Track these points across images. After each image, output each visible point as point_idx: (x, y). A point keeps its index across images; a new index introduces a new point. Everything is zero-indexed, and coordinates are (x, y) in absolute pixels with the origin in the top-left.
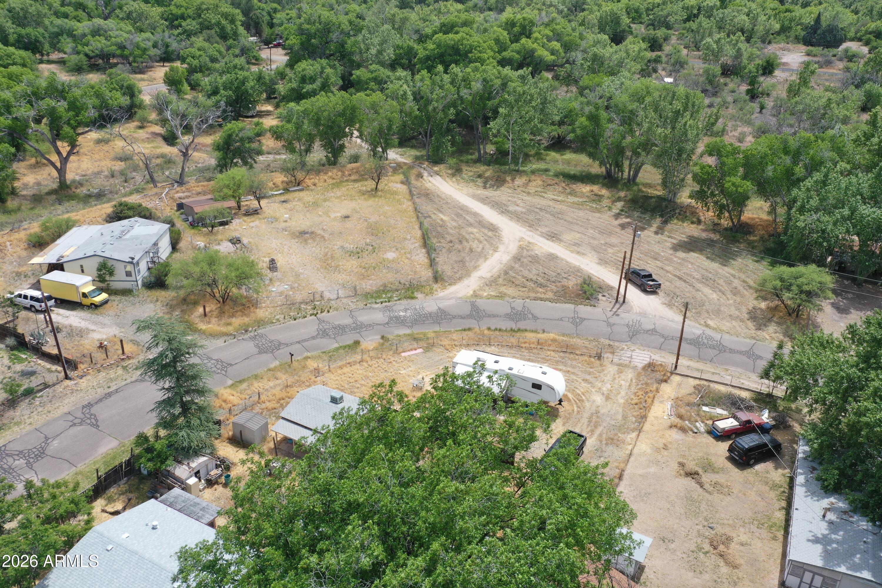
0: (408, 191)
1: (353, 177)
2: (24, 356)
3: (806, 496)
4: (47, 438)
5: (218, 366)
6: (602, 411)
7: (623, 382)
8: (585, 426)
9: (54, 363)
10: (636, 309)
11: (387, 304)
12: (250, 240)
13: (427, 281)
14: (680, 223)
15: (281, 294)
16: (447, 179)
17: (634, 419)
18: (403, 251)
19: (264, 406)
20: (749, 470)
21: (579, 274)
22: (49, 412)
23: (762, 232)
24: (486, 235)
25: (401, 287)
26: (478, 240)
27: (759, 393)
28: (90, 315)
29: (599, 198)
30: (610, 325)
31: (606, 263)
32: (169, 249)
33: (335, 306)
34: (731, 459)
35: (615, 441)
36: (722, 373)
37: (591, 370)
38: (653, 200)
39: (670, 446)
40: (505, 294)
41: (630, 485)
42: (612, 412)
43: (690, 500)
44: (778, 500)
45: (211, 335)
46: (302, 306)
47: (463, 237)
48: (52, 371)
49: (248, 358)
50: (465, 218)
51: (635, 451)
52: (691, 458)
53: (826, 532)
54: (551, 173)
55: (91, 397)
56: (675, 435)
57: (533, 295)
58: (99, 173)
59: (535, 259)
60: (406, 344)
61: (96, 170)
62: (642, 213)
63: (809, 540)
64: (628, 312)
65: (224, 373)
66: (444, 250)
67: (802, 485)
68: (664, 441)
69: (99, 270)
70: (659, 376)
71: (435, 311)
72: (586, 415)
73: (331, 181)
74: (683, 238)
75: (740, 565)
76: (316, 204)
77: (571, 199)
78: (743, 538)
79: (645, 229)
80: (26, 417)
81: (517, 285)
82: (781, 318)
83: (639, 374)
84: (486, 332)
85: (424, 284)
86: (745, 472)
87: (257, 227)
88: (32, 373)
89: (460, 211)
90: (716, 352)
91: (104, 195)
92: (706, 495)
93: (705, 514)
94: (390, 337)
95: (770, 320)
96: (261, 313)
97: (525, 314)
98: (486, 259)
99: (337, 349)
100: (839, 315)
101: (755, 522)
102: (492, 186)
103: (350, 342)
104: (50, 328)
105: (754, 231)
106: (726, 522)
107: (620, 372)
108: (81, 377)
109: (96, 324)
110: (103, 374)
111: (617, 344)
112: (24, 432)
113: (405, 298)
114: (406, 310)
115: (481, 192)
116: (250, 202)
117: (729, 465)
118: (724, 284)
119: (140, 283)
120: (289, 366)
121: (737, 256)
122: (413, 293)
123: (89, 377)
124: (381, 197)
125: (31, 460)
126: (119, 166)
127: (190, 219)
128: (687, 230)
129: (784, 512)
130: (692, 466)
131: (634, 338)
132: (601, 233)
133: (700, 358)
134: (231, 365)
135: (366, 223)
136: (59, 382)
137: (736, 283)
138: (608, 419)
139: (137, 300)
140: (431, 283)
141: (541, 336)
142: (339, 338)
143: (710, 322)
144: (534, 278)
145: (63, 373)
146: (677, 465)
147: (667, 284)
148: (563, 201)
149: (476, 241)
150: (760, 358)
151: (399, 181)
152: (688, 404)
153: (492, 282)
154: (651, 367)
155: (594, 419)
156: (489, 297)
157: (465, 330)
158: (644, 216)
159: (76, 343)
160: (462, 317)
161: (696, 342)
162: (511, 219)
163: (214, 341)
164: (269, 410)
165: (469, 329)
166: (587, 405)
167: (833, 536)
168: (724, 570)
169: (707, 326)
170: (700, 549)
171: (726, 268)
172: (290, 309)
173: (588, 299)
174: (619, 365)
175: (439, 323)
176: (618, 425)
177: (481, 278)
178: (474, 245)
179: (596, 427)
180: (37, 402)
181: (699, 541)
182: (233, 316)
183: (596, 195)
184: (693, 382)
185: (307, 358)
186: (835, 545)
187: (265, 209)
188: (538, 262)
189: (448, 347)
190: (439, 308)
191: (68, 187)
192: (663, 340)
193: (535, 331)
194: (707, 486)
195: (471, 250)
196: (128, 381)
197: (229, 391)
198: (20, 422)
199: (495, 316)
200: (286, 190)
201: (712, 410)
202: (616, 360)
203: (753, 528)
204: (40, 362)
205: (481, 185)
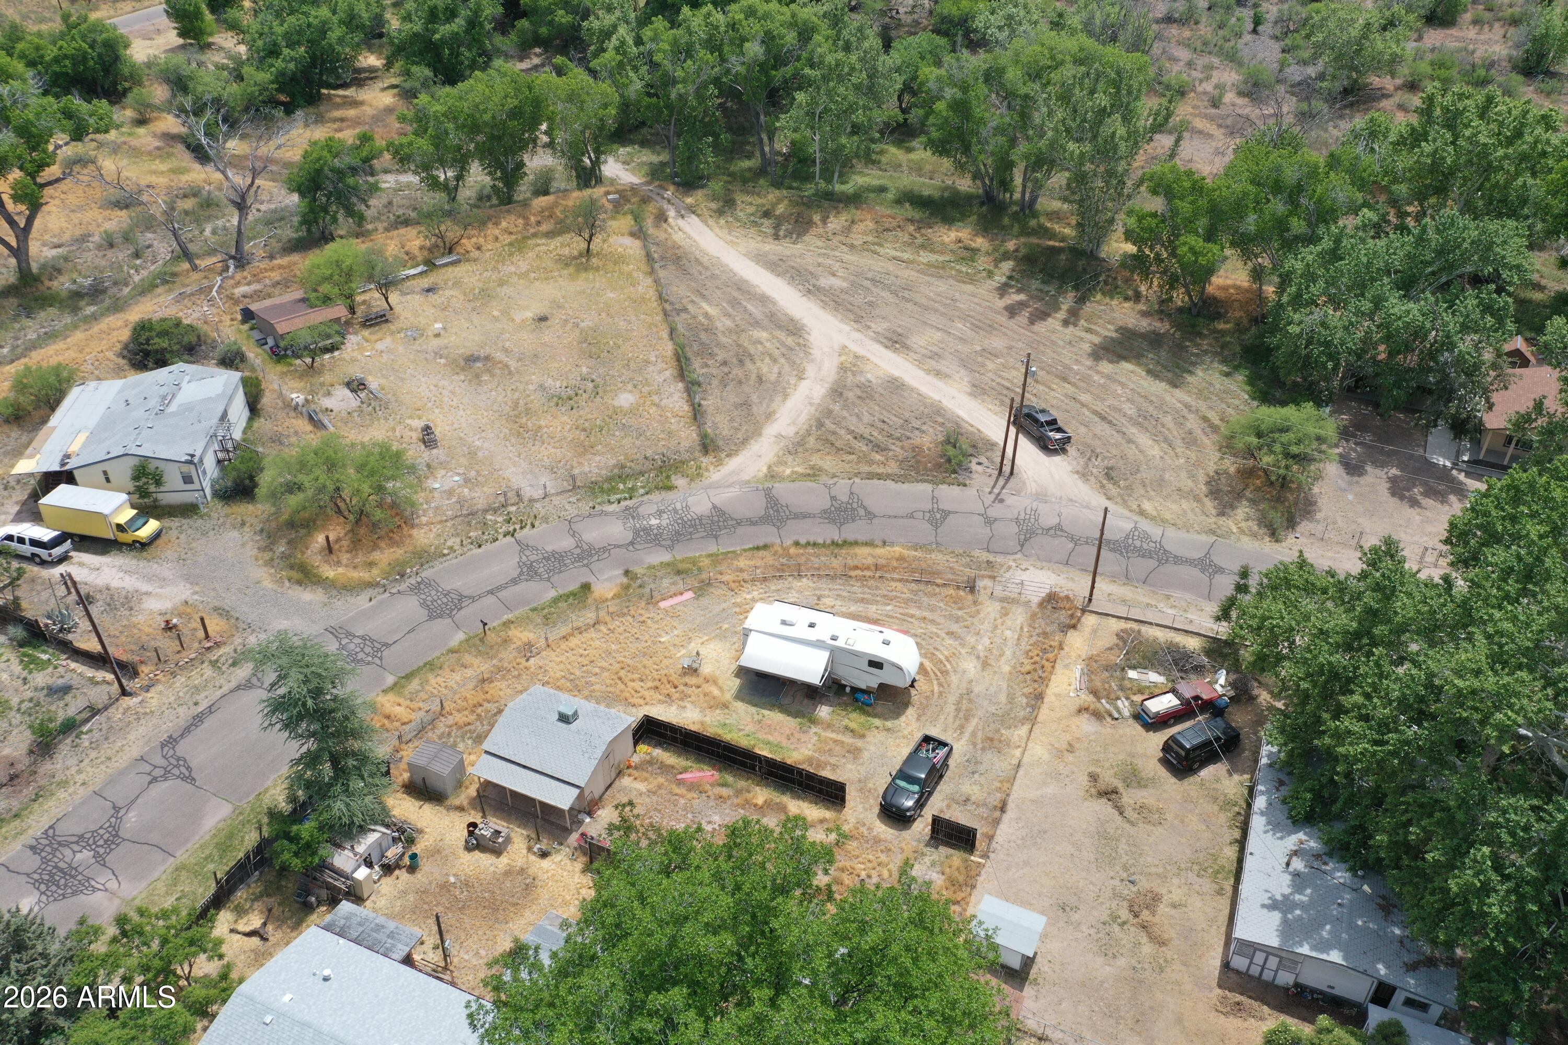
0: (643, 253)
1: (544, 228)
2: (45, 657)
3: (1266, 832)
4: (116, 809)
5: (367, 650)
6: (977, 689)
7: (1008, 633)
8: (951, 719)
9: (97, 668)
10: (1032, 487)
11: (628, 503)
12: (383, 381)
13: (690, 450)
14: (1107, 300)
15: (450, 493)
16: (711, 222)
17: (1025, 700)
18: (646, 389)
19: (450, 720)
20: (1191, 779)
21: (940, 420)
22: (109, 759)
23: (1238, 314)
24: (783, 344)
25: (648, 465)
26: (770, 356)
27: (1215, 640)
28: (134, 562)
29: (972, 253)
30: (990, 522)
31: (984, 392)
32: (246, 413)
33: (543, 512)
34: (1165, 762)
35: (996, 743)
36: (1161, 605)
37: (960, 613)
38: (1063, 257)
39: (1077, 745)
40: (820, 470)
41: (1018, 819)
42: (992, 690)
43: (1104, 837)
44: (1230, 827)
45: (345, 588)
46: (489, 517)
47: (745, 350)
48: (97, 683)
49: (412, 630)
50: (745, 309)
51: (1026, 760)
52: (1107, 765)
53: (1288, 891)
54: (890, 196)
55: (169, 725)
56: (1086, 725)
57: (865, 469)
58: (83, 239)
59: (866, 392)
60: (666, 582)
61: (78, 232)
62: (1044, 282)
63: (1263, 906)
64: (1017, 493)
65: (377, 661)
66: (715, 382)
67: (1262, 813)
68: (1068, 737)
69: (136, 478)
70: (1063, 617)
71: (707, 513)
72: (952, 699)
73: (507, 239)
74: (1110, 332)
75: (1170, 940)
76: (485, 296)
77: (925, 257)
78: (1177, 895)
79: (1049, 315)
80: (73, 770)
81: (839, 450)
82: (1258, 489)
83: (1033, 616)
84: (793, 551)
85: (686, 456)
86: (1186, 782)
87: (389, 351)
88: (66, 689)
89: (736, 294)
90: (1152, 563)
91: (104, 291)
92: (1127, 826)
93: (1125, 858)
94: (639, 570)
95: (1239, 496)
96: (423, 537)
97: (853, 509)
98: (786, 396)
99: (555, 601)
100: (1347, 478)
101: (1195, 867)
102: (789, 234)
103: (574, 586)
104: (74, 597)
105: (1227, 312)
106: (1153, 870)
107: (1005, 614)
108: (147, 689)
109: (149, 579)
110: (181, 679)
111: (999, 559)
112: (77, 798)
113: (657, 488)
114: (660, 513)
115: (771, 247)
116: (370, 298)
117: (1163, 772)
118: (1171, 425)
119: (208, 491)
120: (482, 640)
121: (1194, 364)
122: (668, 477)
123: (160, 687)
124: (597, 269)
125: (101, 851)
126: (118, 220)
127: (271, 342)
128: (1117, 315)
129: (1236, 848)
130: (1109, 779)
131: (1027, 545)
132: (976, 328)
133: (1127, 578)
134: (387, 645)
135: (577, 332)
136: (113, 702)
137: (1193, 422)
138: (986, 703)
139: (208, 525)
140: (697, 454)
141: (880, 551)
142: (555, 579)
143: (1147, 506)
144: (866, 432)
145: (116, 685)
146: (1086, 778)
147: (1082, 430)
148: (912, 262)
149: (767, 360)
150: (1220, 570)
151: (625, 230)
152: (1107, 668)
153: (797, 447)
154: (1052, 600)
155: (965, 705)
156: (796, 477)
157: (757, 548)
158: (1046, 288)
159: (125, 623)
160: (752, 522)
161: (1123, 548)
162: (824, 305)
163: (352, 600)
164: (460, 728)
165: (765, 547)
166: (954, 679)
167: (1297, 897)
168: (1147, 949)
169: (1142, 513)
170: (1114, 918)
171: (1178, 393)
172: (469, 524)
173: (955, 472)
174: (1003, 600)
175: (716, 537)
176: (1000, 712)
177: (779, 436)
178: (766, 368)
179: (967, 719)
180: (85, 740)
181: (1114, 906)
182: (375, 547)
183: (966, 248)
184: (1116, 625)
185: (507, 624)
186: (1298, 912)
187: (398, 309)
188: (871, 398)
189: (733, 585)
190: (714, 507)
191: (37, 279)
192: (1071, 545)
193: (870, 544)
194: (1129, 813)
195: (760, 379)
196: (225, 689)
197: (391, 697)
198: (66, 782)
199: (805, 516)
200: (430, 265)
201: (1143, 677)
202: (998, 591)
203: (1191, 876)
204: (73, 665)
205: (770, 231)
